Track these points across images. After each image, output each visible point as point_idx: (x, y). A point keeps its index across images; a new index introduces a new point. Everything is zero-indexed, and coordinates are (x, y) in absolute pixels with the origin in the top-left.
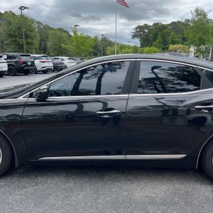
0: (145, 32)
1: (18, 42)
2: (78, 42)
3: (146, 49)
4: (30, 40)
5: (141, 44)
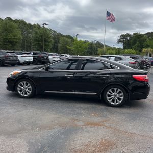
0: (127, 39)
1: (40, 45)
5: (124, 47)
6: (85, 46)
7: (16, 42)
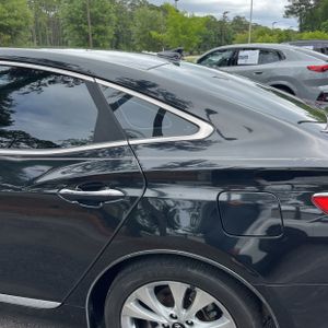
0: (310, 5)
1: (83, 30)
2: (176, 26)
3: (306, 35)
4: (101, 27)
5: (301, 26)
6: (196, 28)
7: (20, 28)
